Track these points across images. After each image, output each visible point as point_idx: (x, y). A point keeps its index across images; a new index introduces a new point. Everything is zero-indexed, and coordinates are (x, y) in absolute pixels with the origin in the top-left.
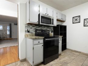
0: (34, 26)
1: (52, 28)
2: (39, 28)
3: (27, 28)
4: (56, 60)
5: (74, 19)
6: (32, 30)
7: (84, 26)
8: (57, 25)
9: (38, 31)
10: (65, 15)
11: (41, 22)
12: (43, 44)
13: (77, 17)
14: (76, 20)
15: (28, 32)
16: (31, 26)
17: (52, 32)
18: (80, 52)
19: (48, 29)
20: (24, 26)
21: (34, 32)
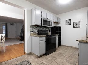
0: (36, 27)
1: (50, 29)
2: (40, 29)
3: (32, 28)
4: (54, 52)
5: (66, 22)
6: (35, 30)
7: (74, 27)
8: (54, 26)
9: (40, 31)
10: (60, 18)
11: (43, 24)
12: (45, 41)
13: (69, 21)
14: (68, 22)
15: (33, 32)
16: (34, 27)
17: (50, 32)
18: (71, 47)
19: (47, 30)
20: (30, 27)
21: (36, 32)
